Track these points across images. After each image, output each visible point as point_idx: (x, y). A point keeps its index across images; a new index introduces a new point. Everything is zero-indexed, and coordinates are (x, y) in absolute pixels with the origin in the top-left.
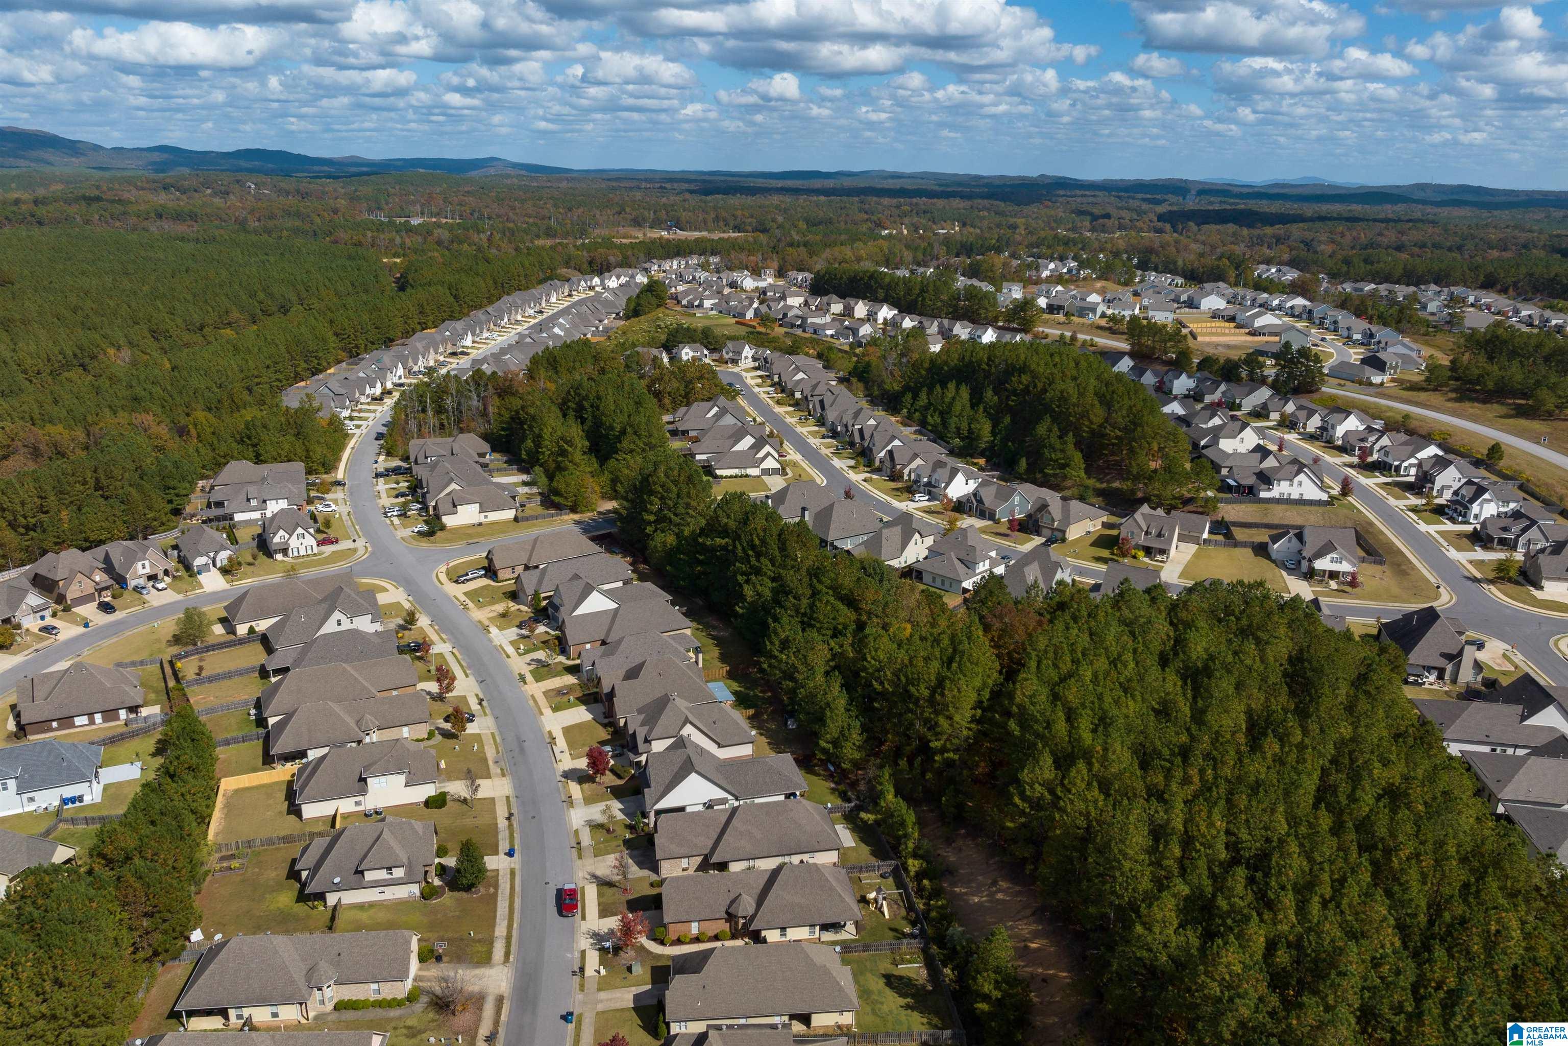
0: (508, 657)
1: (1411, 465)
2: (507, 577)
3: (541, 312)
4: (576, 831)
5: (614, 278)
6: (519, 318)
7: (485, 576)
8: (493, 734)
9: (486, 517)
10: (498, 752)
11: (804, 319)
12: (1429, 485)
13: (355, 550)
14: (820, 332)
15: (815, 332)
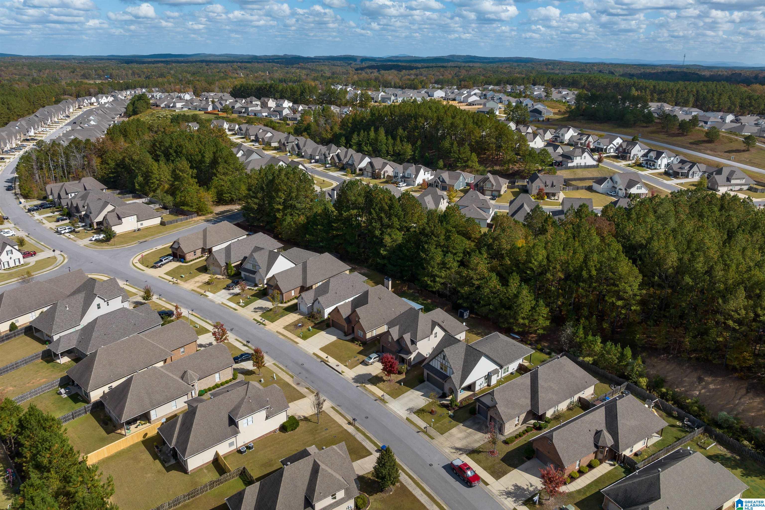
0: (236, 310)
1: (611, 148)
2: (192, 258)
3: (68, 117)
4: (407, 419)
5: (104, 98)
6: (56, 120)
7: (173, 260)
8: (274, 364)
9: (142, 224)
10: (293, 377)
11: (247, 109)
12: (629, 155)
13: (55, 258)
14: (259, 115)
15: (255, 115)
